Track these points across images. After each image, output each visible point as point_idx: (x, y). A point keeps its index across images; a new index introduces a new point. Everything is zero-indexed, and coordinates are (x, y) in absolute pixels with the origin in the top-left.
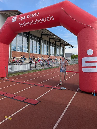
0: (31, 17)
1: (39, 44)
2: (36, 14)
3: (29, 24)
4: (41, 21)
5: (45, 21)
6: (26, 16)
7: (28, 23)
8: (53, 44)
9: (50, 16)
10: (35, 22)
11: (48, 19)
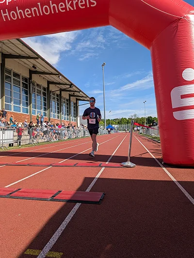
7: (27, 11)
8: (56, 95)
10: (46, 8)
11: (81, 3)
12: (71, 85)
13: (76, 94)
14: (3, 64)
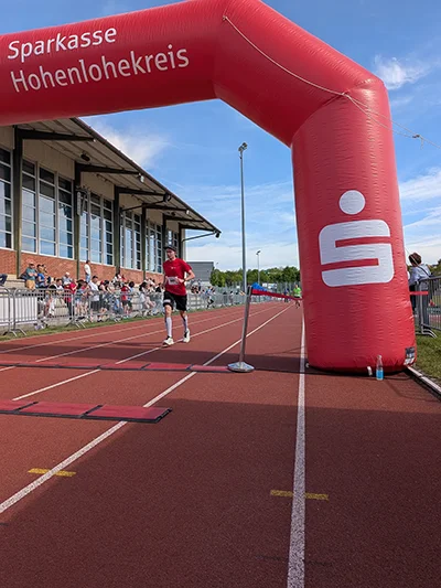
0: (76, 46)
2: (103, 35)
3: (65, 76)
4: (128, 67)
5: (146, 69)
6: (49, 42)
7: (60, 75)
8: (133, 216)
9: (170, 47)
10: (94, 69)
11: (160, 60)
12: (167, 195)
13: (178, 214)
14: (18, 151)
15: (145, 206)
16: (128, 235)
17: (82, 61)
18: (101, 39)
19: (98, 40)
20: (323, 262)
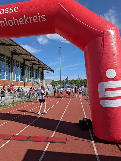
0: (3, 13)
1: (9, 66)
4: (23, 21)
5: (30, 22)
9: (39, 14)
10: (10, 22)
11: (35, 18)
12: (39, 61)
13: (42, 66)
15: (33, 64)
16: (28, 72)
17: (5, 18)
18: (12, 10)
19: (12, 11)
20: (100, 97)
